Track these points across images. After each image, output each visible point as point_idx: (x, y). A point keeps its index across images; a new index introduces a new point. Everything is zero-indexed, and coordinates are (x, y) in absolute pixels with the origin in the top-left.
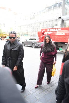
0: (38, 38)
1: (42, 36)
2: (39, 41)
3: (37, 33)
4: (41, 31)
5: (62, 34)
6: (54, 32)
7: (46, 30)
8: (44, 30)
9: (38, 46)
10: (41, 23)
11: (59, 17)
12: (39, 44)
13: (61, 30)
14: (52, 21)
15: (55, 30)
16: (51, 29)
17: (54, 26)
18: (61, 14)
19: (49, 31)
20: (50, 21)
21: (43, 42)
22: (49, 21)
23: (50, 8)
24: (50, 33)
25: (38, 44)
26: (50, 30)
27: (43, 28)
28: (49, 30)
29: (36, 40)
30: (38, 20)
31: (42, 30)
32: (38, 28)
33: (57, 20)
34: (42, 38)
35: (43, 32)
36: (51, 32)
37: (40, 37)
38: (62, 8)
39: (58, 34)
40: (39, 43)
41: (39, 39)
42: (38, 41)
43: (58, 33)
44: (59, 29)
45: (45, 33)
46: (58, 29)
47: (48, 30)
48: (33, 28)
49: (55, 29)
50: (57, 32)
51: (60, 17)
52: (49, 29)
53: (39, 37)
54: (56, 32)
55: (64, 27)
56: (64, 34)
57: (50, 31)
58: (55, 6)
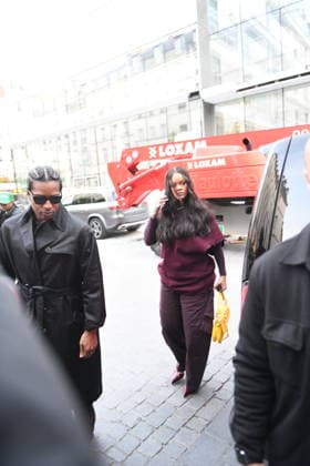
0: (113, 189)
1: (131, 179)
2: (120, 202)
3: (104, 168)
4: (123, 159)
5: (214, 164)
6: (180, 157)
7: (144, 153)
8: (135, 155)
9: (116, 228)
10: (115, 126)
11: (192, 95)
12: (121, 216)
13: (208, 144)
14: (162, 112)
15: (184, 148)
16: (165, 145)
17: (174, 134)
18: (198, 79)
19: (158, 157)
20: (155, 113)
21: (135, 206)
22: (151, 114)
23: (147, 57)
24: (163, 163)
25: (115, 216)
26: (161, 149)
27: (128, 144)
28: (157, 149)
29: (103, 200)
30: (101, 113)
31: (128, 152)
32: (105, 149)
33: (181, 107)
34: (128, 188)
35: (129, 160)
36: (167, 157)
37: (121, 186)
38: (198, 55)
39: (196, 167)
40: (118, 213)
41: (116, 195)
42: (115, 204)
43: (198, 161)
44: (196, 143)
45: (139, 167)
46: (193, 142)
47: (153, 152)
48: (85, 150)
49: (181, 145)
50: (194, 158)
51: (197, 93)
52: (157, 146)
53: (117, 184)
54: (189, 156)
55: (215, 135)
56: (222, 162)
57: (162, 154)
58: (167, 49)
